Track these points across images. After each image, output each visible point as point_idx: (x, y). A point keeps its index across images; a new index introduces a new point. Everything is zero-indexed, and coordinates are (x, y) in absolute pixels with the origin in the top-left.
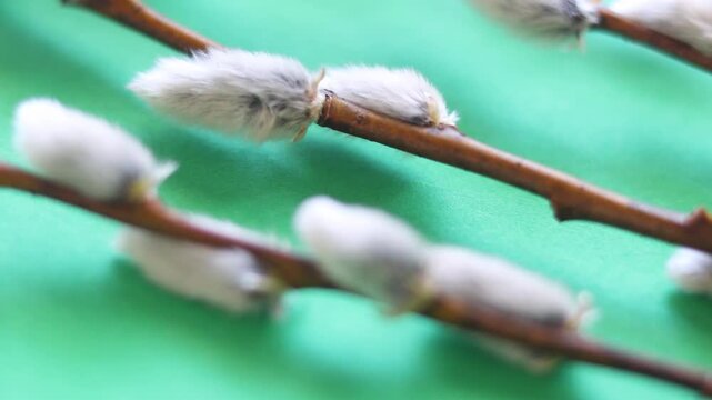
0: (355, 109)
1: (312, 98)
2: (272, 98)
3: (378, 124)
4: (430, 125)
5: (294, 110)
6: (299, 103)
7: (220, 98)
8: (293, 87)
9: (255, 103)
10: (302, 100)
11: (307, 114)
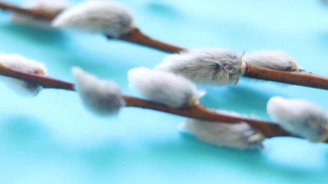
0: (259, 67)
1: (241, 64)
2: (225, 65)
3: (272, 73)
4: (295, 70)
5: (235, 69)
6: (237, 66)
7: (200, 68)
8: (232, 59)
9: (217, 68)
10: (237, 64)
11: (240, 70)
